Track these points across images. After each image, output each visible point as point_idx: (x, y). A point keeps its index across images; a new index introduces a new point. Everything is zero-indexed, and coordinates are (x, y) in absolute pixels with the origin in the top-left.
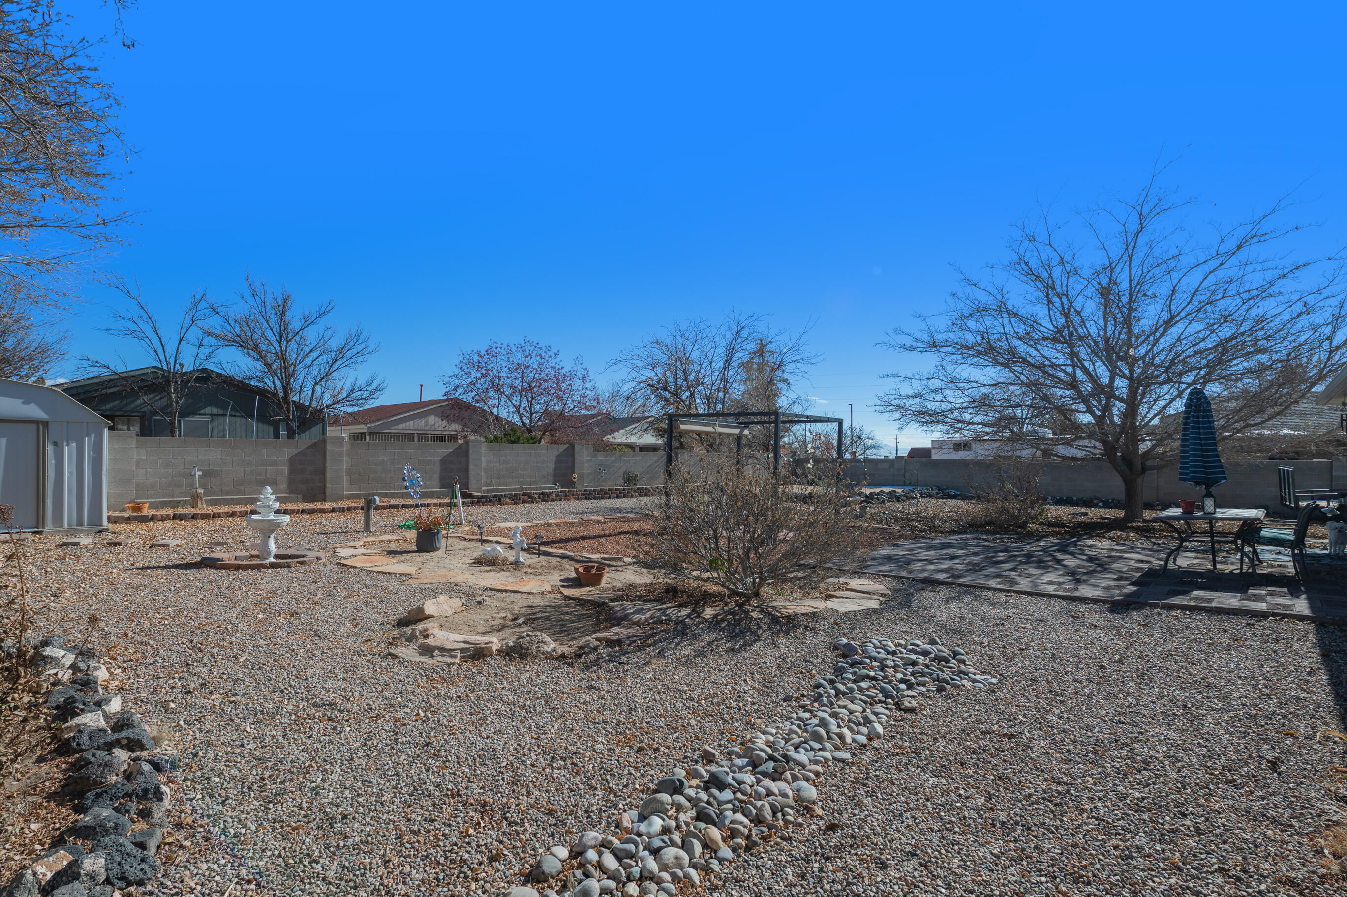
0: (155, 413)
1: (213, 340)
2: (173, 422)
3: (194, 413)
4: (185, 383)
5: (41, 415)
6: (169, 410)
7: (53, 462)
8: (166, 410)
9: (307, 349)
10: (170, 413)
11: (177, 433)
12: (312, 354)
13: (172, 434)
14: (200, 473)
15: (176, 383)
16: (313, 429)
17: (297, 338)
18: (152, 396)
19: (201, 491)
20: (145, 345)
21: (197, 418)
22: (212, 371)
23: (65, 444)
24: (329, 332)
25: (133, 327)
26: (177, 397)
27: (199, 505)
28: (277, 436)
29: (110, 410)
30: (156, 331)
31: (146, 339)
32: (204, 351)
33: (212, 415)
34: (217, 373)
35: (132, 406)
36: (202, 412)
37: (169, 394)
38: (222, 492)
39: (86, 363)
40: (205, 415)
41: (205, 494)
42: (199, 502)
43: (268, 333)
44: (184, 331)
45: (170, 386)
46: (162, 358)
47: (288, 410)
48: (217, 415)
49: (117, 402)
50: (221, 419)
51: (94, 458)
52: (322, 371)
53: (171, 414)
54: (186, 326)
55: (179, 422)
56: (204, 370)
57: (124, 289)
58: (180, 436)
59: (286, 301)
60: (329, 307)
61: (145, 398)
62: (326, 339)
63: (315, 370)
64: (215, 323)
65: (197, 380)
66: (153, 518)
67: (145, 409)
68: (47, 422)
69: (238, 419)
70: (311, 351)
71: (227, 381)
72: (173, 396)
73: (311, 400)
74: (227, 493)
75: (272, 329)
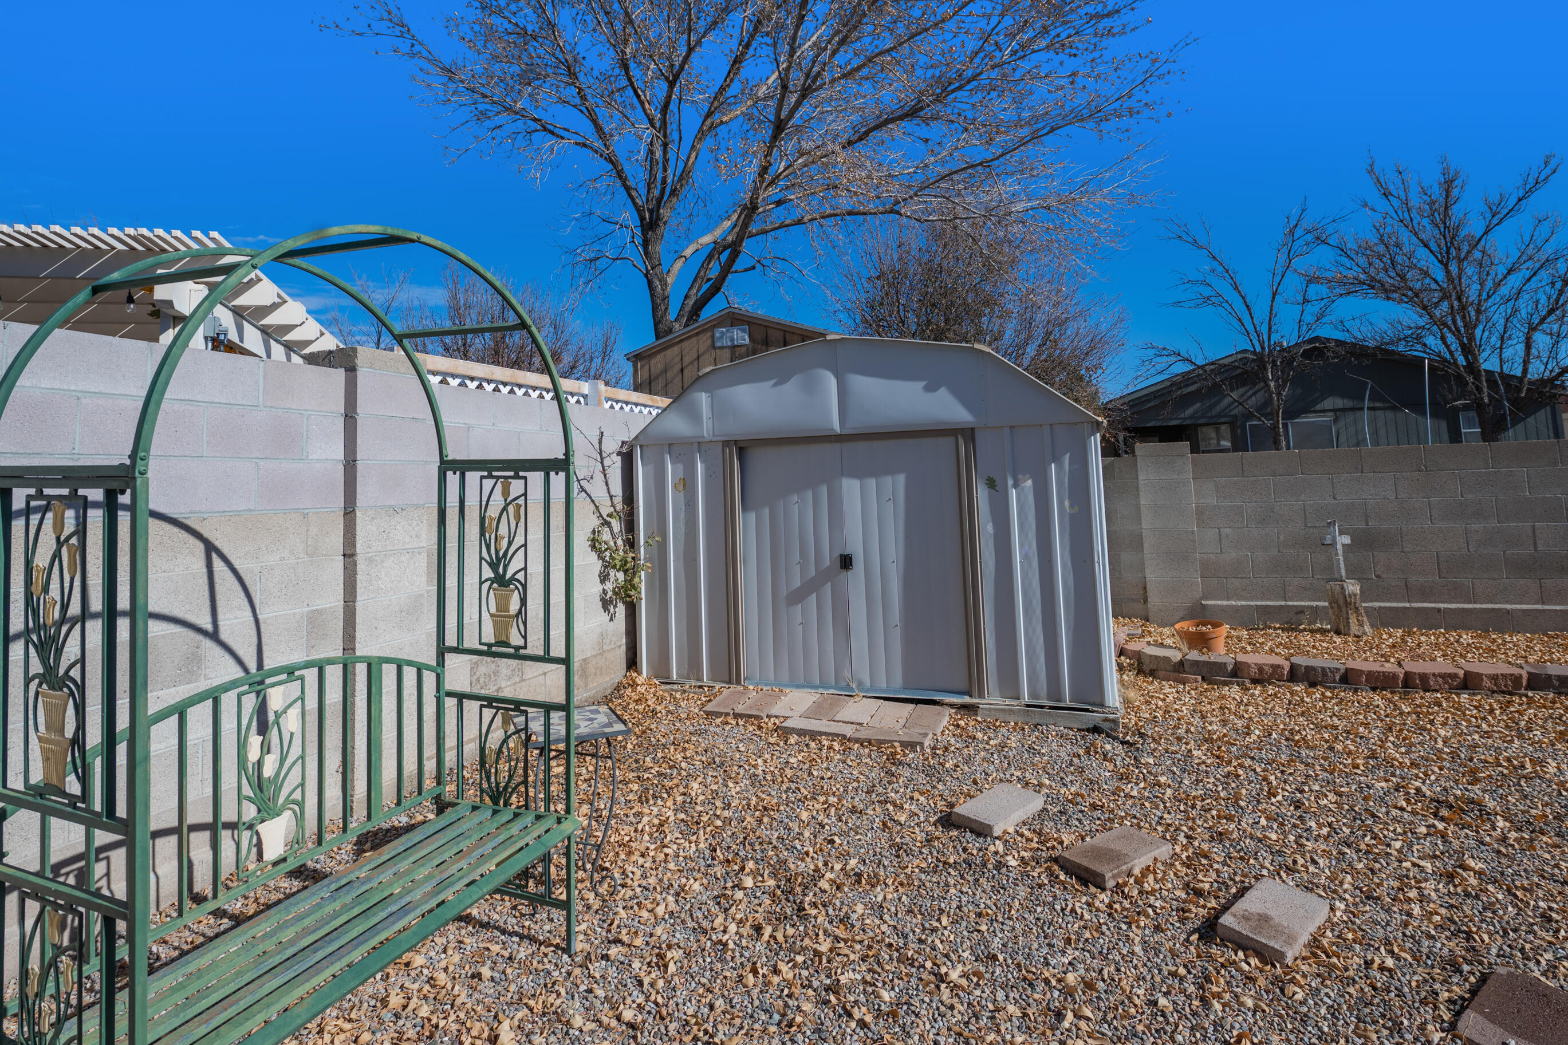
0: (1249, 416)
1: (1323, 290)
2: (1275, 427)
3: (1306, 410)
4: (1288, 362)
5: (958, 414)
6: (1269, 410)
7: (990, 528)
8: (1265, 408)
9: (1502, 270)
10: (1271, 414)
11: (1284, 444)
12: (1512, 278)
13: (1276, 445)
14: (1346, 540)
15: (1274, 362)
16: (1531, 420)
17: (1477, 254)
18: (1242, 390)
19: (1353, 587)
20: (1224, 313)
21: (1313, 418)
22: (1328, 340)
23: (1010, 482)
24: (1545, 229)
25: (1207, 291)
26: (1277, 387)
27: (1354, 628)
28: (1455, 437)
29: (1191, 417)
30: (1236, 288)
31: (1225, 305)
32: (1312, 309)
33: (1334, 410)
34: (1336, 341)
35: (1218, 409)
36: (1318, 407)
37: (1265, 380)
38: (1408, 591)
39: (1151, 352)
40: (1324, 411)
41: (1365, 595)
42: (1353, 620)
43: (1422, 253)
44: (1278, 279)
45: (1266, 369)
46: (1251, 328)
47: (1479, 389)
48: (1343, 410)
49: (1198, 405)
50: (1350, 417)
51: (1072, 517)
52: (1543, 300)
53: (1273, 415)
54: (1279, 271)
55: (1285, 425)
56: (1317, 339)
57: (1189, 239)
58: (1288, 448)
59: (1448, 184)
60: (1548, 171)
61: (1234, 395)
62: (1539, 243)
63: (1525, 306)
64: (1323, 258)
65: (1306, 354)
66: (1237, 673)
67: (1235, 412)
68: (973, 429)
69: (1379, 413)
70: (1510, 271)
71: (1356, 351)
72: (1272, 384)
73: (1526, 362)
74: (1425, 594)
75: (1426, 246)
